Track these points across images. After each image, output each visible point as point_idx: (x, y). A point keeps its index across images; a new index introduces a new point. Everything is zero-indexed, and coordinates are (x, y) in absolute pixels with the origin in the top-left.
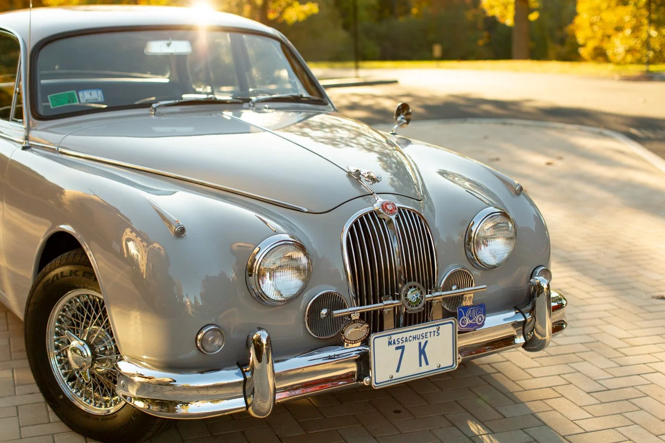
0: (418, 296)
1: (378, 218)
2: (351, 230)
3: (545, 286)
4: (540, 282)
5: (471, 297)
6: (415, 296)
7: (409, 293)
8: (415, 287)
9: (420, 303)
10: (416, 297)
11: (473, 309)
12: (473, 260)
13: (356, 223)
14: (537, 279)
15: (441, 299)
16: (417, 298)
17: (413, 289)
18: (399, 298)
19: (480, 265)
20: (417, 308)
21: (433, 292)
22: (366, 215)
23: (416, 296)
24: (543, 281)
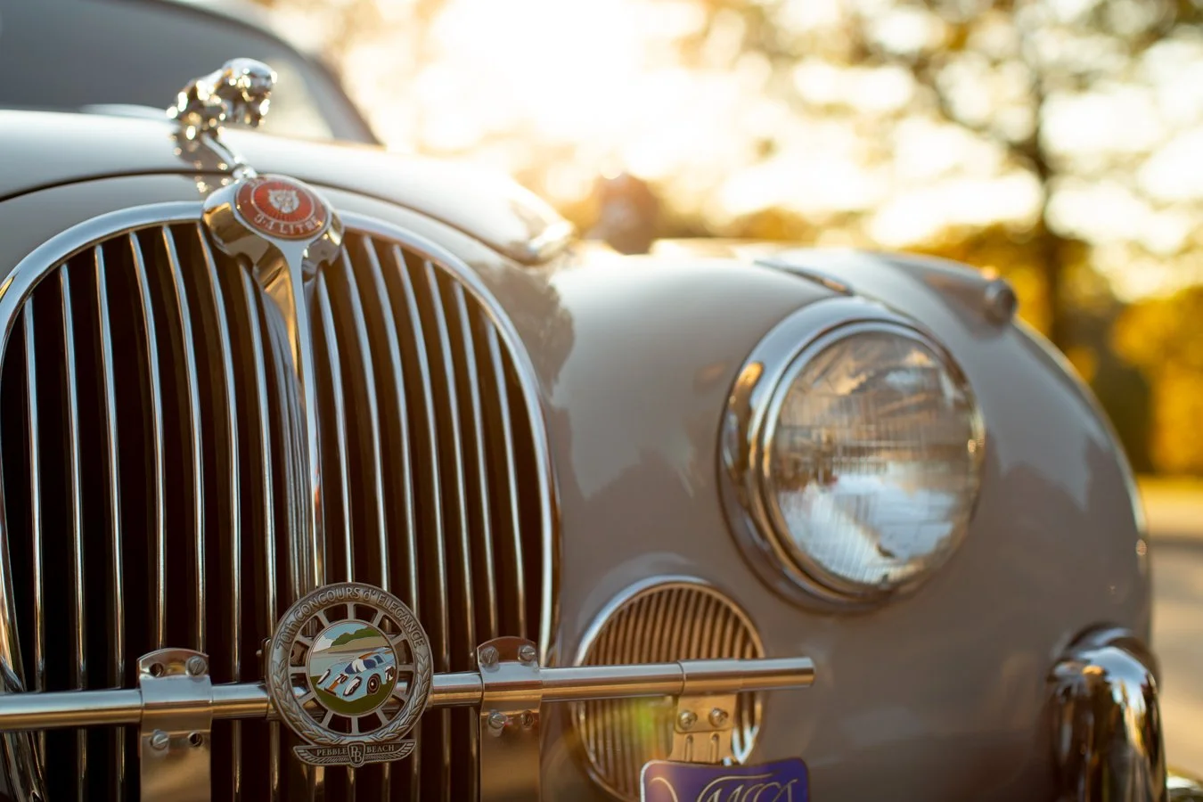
0: (382, 671)
1: (217, 254)
2: (45, 290)
3: (1134, 706)
4: (1104, 673)
5: (724, 714)
6: (358, 664)
7: (323, 643)
8: (364, 613)
9: (391, 715)
10: (366, 674)
11: (735, 784)
12: (768, 558)
13: (80, 263)
14: (1087, 662)
15: (533, 703)
16: (376, 678)
17: (351, 626)
18: (254, 671)
19: (791, 570)
20: (367, 738)
21: (490, 664)
22: (150, 237)
23: (369, 664)
24: (1125, 670)
